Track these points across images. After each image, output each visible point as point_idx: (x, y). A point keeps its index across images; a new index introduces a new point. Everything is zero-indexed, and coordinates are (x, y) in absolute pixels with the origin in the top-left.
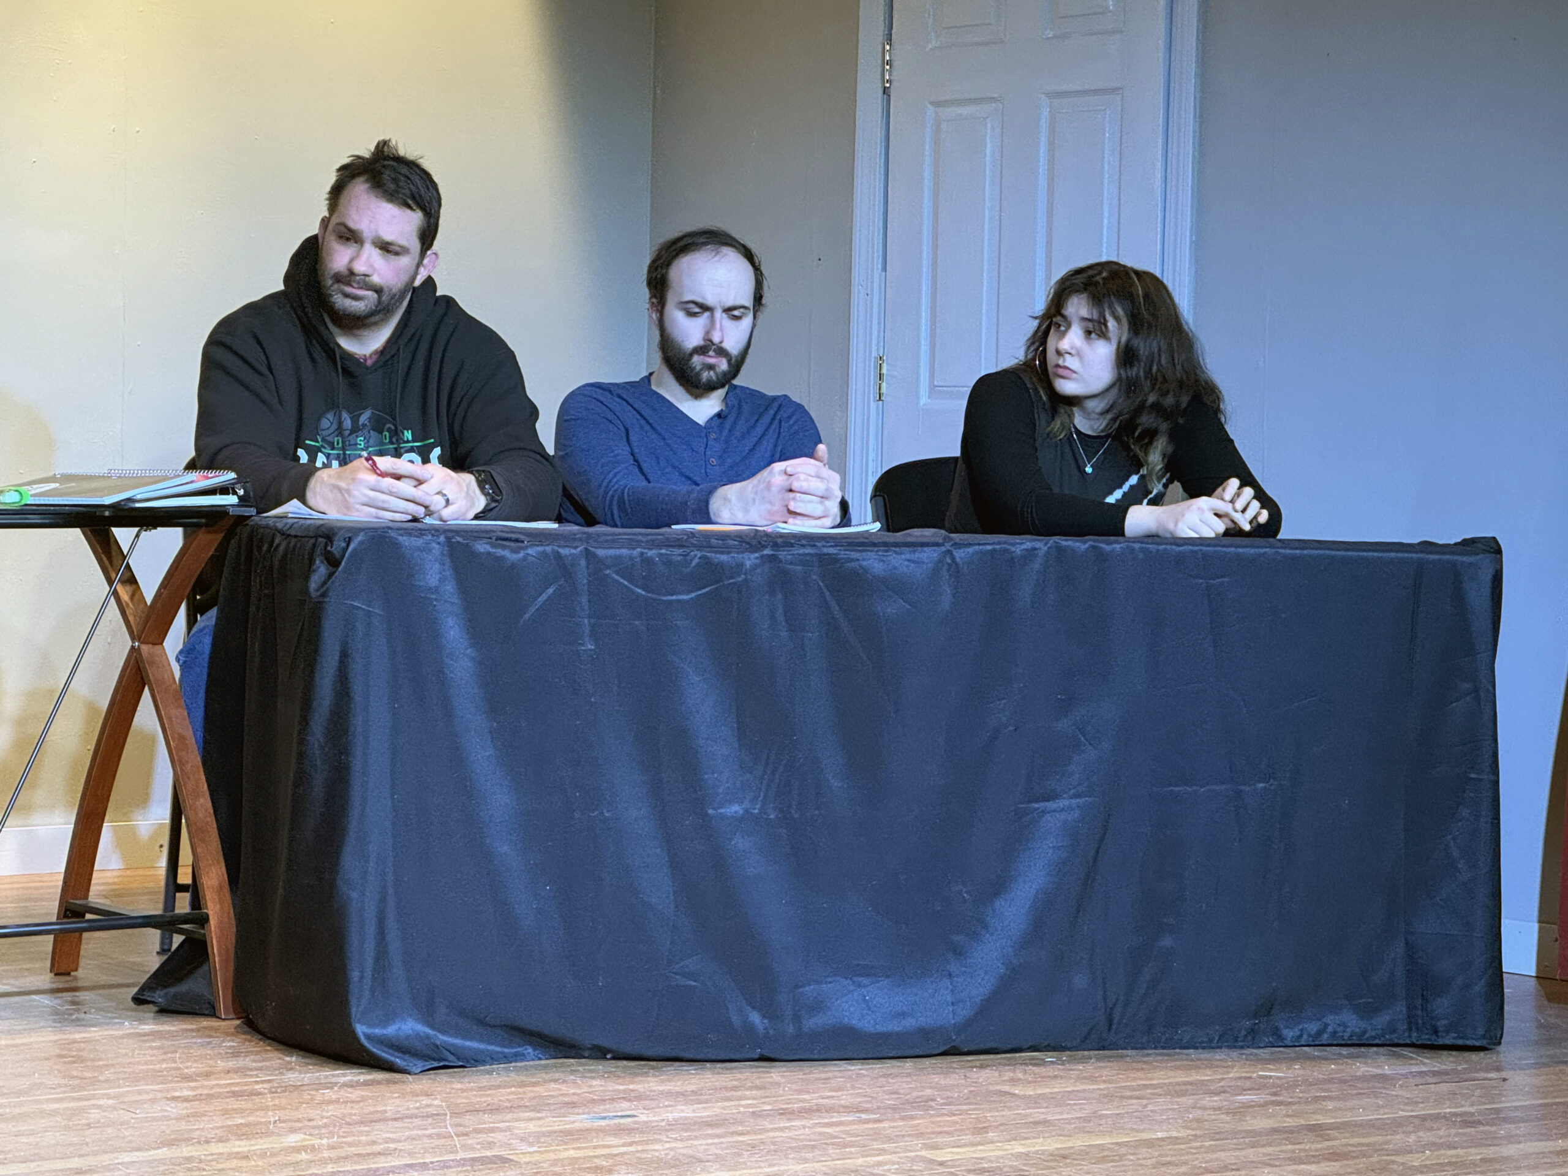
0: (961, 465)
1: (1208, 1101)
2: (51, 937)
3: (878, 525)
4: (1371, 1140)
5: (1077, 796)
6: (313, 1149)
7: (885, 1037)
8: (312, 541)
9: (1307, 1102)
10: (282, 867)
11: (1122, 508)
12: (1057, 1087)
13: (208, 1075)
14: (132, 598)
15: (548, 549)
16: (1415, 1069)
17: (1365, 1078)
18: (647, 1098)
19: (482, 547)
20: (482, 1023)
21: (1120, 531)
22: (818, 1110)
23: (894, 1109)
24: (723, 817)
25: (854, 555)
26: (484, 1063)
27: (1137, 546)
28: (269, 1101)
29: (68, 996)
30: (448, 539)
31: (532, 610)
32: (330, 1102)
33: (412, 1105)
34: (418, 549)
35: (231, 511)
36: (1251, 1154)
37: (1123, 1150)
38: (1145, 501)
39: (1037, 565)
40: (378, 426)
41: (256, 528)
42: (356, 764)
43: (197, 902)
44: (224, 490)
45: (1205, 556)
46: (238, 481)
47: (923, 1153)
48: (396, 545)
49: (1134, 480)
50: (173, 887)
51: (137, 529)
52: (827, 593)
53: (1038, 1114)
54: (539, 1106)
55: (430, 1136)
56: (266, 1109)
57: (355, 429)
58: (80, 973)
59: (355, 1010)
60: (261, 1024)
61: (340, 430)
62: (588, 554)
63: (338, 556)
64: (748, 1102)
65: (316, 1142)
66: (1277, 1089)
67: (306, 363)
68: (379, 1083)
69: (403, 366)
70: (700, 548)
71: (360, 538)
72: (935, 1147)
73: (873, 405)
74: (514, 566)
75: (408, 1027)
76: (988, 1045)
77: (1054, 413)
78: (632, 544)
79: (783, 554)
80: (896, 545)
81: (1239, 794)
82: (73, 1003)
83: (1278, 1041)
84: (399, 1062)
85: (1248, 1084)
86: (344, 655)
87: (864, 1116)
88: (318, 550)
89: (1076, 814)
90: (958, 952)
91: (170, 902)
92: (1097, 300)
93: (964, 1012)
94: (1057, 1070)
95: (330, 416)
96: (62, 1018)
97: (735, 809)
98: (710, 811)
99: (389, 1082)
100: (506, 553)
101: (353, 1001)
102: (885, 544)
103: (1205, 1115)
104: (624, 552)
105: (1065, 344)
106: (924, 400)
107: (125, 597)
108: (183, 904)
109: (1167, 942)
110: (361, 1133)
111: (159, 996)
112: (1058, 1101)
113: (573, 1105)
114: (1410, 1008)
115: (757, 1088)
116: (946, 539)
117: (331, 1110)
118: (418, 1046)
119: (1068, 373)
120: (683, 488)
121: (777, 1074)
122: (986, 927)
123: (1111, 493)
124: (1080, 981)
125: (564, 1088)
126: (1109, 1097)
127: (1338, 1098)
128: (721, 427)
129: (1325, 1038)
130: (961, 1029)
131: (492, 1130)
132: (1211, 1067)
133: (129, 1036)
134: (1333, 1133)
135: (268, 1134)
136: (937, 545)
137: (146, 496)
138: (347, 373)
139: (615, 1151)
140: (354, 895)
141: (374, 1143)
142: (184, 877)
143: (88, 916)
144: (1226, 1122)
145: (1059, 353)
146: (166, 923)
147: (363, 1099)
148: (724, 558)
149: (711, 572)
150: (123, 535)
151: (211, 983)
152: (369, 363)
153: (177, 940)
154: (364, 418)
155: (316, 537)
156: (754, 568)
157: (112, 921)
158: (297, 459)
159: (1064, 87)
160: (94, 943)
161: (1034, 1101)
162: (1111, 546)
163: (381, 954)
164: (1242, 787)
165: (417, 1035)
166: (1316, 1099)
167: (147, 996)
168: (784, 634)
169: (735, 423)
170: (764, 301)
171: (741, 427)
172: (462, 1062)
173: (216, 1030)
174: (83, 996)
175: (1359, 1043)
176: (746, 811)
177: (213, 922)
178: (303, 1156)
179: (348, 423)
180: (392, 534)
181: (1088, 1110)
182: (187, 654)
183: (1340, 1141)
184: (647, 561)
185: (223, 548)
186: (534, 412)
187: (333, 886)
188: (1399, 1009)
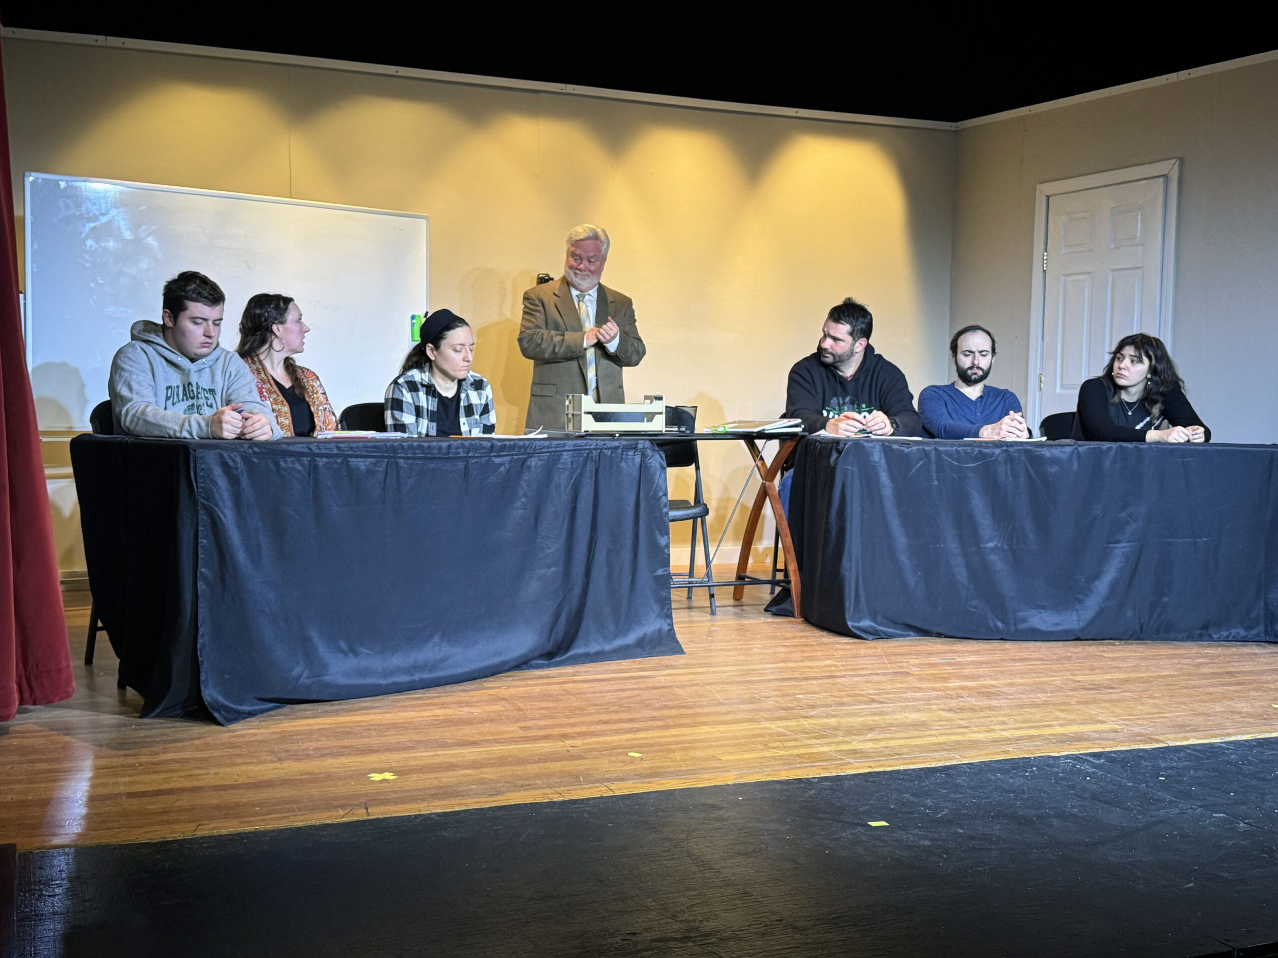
0: (1077, 415)
1: (1184, 661)
2: (733, 587)
3: (1045, 438)
4: (1253, 678)
5: (1128, 542)
6: (835, 666)
7: (1051, 633)
8: (830, 445)
9: (1225, 663)
10: (819, 564)
11: (1144, 431)
12: (1121, 654)
13: (794, 638)
14: (762, 465)
15: (920, 447)
16: (1268, 651)
17: (1247, 654)
18: (959, 652)
19: (895, 446)
20: (894, 622)
21: (1144, 440)
22: (1026, 659)
23: (1057, 660)
24: (986, 548)
25: (1039, 449)
26: (895, 637)
27: (1153, 446)
28: (817, 648)
29: (740, 608)
30: (882, 444)
31: (914, 470)
32: (840, 649)
33: (870, 652)
34: (872, 447)
35: (800, 434)
36: (1205, 682)
37: (1152, 679)
38: (1153, 428)
39: (1112, 453)
40: (852, 402)
41: (808, 440)
42: (848, 526)
43: (786, 575)
44: (797, 426)
45: (1183, 449)
46: (802, 422)
47: (1070, 677)
48: (863, 446)
49: (1148, 419)
50: (776, 570)
51: (764, 440)
52: (1028, 465)
53: (1115, 664)
54: (918, 654)
55: (878, 663)
56: (817, 650)
57: (844, 404)
58: (743, 600)
59: (848, 616)
60: (812, 620)
61: (839, 404)
62: (935, 449)
63: (841, 449)
64: (998, 656)
65: (837, 663)
66: (1212, 657)
67: (826, 380)
68: (857, 643)
69: (862, 380)
70: (978, 446)
71: (850, 443)
72: (1075, 675)
73: (1038, 393)
74: (907, 453)
75: (866, 623)
76: (1092, 637)
77: (1115, 393)
78: (952, 445)
79: (1011, 449)
80: (1056, 445)
81: (1195, 543)
82: (742, 610)
83: (1211, 639)
84: (864, 635)
85: (1200, 655)
86: (843, 486)
87: (1045, 662)
88: (834, 447)
89: (1128, 549)
90: (1080, 601)
91: (774, 575)
92: (1137, 348)
93: (1082, 624)
94: (1121, 647)
95: (835, 398)
96: (739, 616)
97: (991, 545)
98: (982, 545)
99: (860, 643)
100: (904, 449)
101: (847, 613)
102: (1051, 445)
103: (1185, 667)
104: (949, 448)
105: (1122, 365)
106: (1058, 390)
107: (760, 465)
108: (780, 576)
109: (1165, 599)
110: (853, 661)
111: (774, 609)
112: (1123, 659)
113: (931, 654)
114: (1266, 627)
115: (1002, 650)
116: (1076, 443)
117: (840, 652)
118: (870, 630)
119: (1121, 376)
120: (970, 425)
121: (1008, 645)
122: (1091, 591)
123: (1138, 423)
124: (1129, 614)
125: (927, 648)
126: (1142, 658)
127: (1238, 662)
128: (982, 401)
129: (1230, 638)
130: (1082, 630)
131: (902, 662)
132: (1184, 648)
133: (764, 623)
134: (1237, 675)
135: (819, 660)
136: (1072, 445)
137: (770, 428)
138: (841, 383)
139: (949, 671)
140: (847, 574)
141: (858, 665)
142: (781, 566)
143: (746, 580)
144: (1193, 670)
145: (1120, 369)
146: (774, 583)
147: (852, 649)
148: (988, 450)
149: (982, 456)
150: (759, 443)
151: (792, 605)
152: (849, 379)
153: (778, 589)
154: (847, 399)
155: (833, 443)
156: (999, 454)
157: (755, 582)
158: (822, 414)
159: (1117, 267)
160: (747, 588)
161: (1114, 659)
162: (1142, 446)
163: (857, 596)
164: (1197, 540)
165: (871, 626)
166: (1229, 662)
167: (769, 609)
168: (1011, 479)
169: (987, 399)
170: (996, 351)
171: (990, 401)
172: (889, 636)
173: (795, 622)
174: (745, 608)
175: (1245, 640)
176: (996, 545)
177: (793, 583)
178: (833, 668)
179: (841, 402)
180: (861, 441)
181: (1135, 663)
182: (782, 484)
183: (1240, 678)
184: (958, 452)
185: (796, 446)
186: (911, 397)
187: (839, 570)
188: (1261, 628)
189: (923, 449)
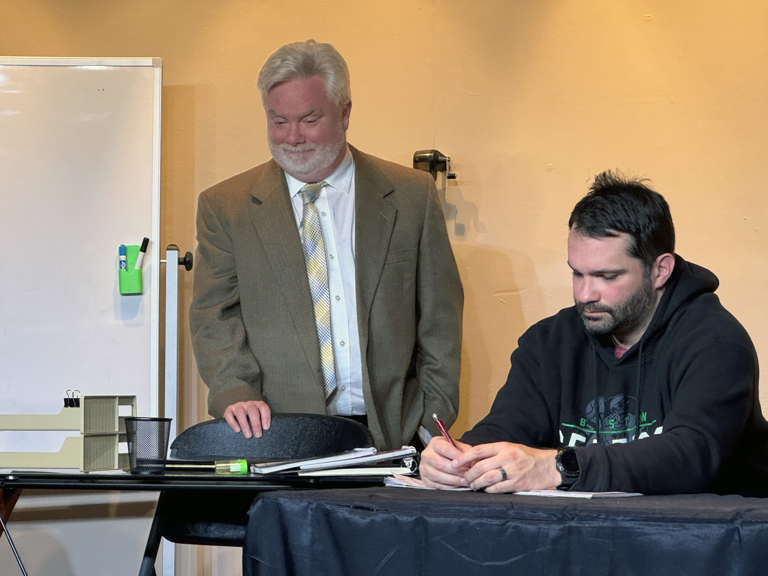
15: (391, 516)
95: (591, 402)
100: (357, 519)
154: (614, 403)
179: (602, 408)
189: (396, 521)
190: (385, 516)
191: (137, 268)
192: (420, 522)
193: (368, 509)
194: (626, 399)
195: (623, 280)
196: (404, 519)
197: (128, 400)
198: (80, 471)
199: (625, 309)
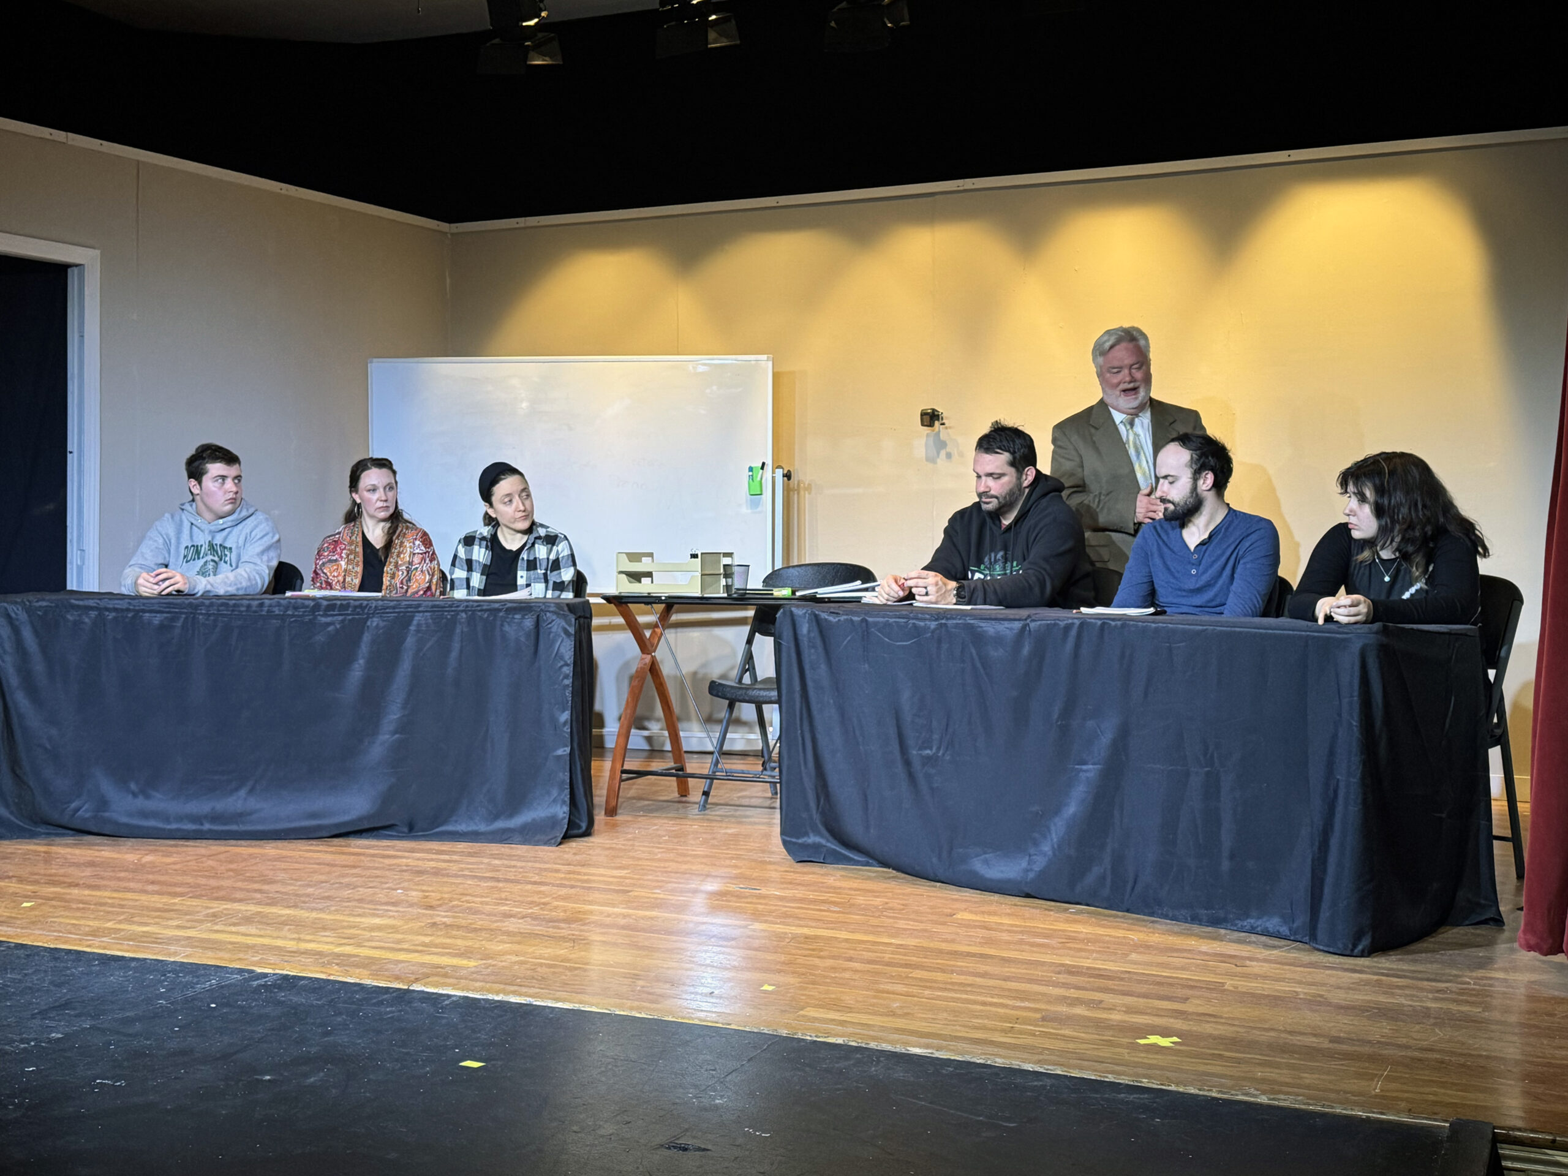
40: (1005, 559)
57: (996, 561)
61: (991, 562)
77: (1363, 548)
89: (1092, 774)
90: (1035, 843)
93: (1032, 876)
97: (928, 752)
104: (880, 619)
119: (1353, 526)
122: (1049, 830)
152: (1004, 529)
189: (851, 620)
190: (846, 617)
191: (759, 479)
192: (864, 621)
193: (837, 613)
194: (1006, 554)
195: (1005, 479)
196: (856, 619)
197: (729, 555)
198: (699, 594)
199: (1005, 497)
